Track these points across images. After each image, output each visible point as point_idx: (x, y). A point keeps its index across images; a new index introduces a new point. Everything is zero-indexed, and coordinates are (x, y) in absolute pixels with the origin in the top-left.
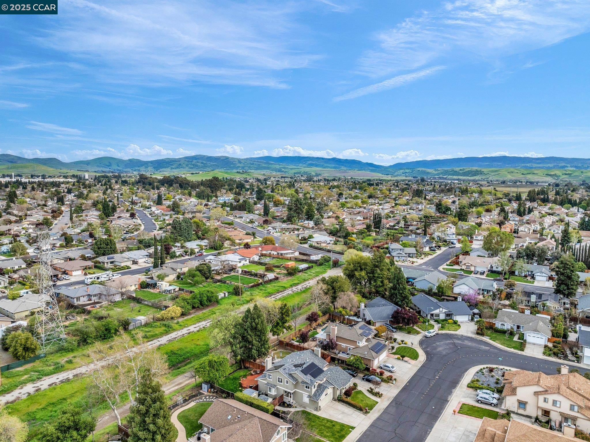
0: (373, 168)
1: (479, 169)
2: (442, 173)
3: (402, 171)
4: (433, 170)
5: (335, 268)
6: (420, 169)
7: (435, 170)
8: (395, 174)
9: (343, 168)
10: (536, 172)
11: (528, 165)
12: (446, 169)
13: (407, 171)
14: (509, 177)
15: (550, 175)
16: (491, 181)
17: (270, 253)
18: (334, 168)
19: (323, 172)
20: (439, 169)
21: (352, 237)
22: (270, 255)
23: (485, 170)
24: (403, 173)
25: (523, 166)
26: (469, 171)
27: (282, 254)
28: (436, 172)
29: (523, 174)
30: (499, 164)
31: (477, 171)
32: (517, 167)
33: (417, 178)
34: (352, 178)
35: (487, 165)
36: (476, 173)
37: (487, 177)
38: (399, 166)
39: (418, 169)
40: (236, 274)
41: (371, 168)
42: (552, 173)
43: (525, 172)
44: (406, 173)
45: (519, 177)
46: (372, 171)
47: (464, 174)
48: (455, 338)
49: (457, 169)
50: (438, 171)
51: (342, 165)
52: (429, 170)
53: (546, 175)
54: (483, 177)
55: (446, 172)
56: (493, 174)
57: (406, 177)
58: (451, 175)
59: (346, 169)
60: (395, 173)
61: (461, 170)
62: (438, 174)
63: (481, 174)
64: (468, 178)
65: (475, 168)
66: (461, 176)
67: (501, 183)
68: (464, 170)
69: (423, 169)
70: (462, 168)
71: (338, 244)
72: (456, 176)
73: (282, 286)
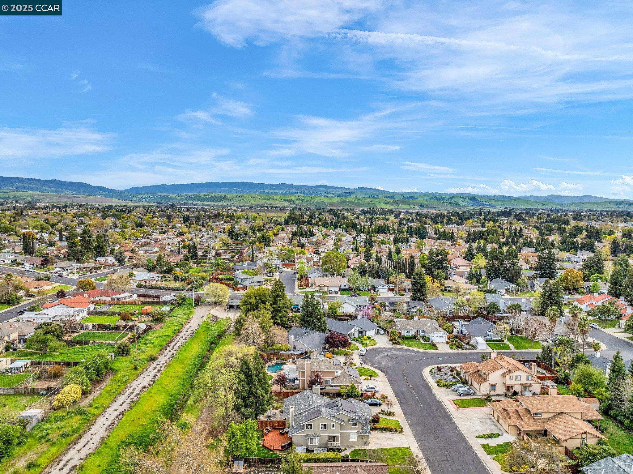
0: (106, 193)
1: (223, 194)
2: (186, 199)
3: (140, 196)
4: (175, 195)
5: (198, 307)
6: (162, 194)
7: (178, 195)
8: (134, 199)
9: (67, 192)
10: (275, 197)
11: (265, 191)
12: (189, 194)
13: (147, 196)
14: (253, 202)
15: (287, 200)
16: (240, 206)
17: (100, 300)
18: (55, 192)
19: (42, 197)
20: (182, 194)
21: (176, 271)
22: (104, 303)
23: (229, 196)
24: (143, 199)
25: (261, 192)
26: (213, 196)
27: (118, 299)
28: (180, 198)
29: (264, 199)
30: (239, 189)
31: (222, 197)
32: (256, 192)
33: (161, 203)
34: (87, 204)
35: (227, 190)
36: (221, 198)
37: (232, 202)
38: (136, 191)
39: (159, 194)
40: (86, 331)
41: (103, 193)
42: (289, 199)
43: (266, 198)
44: (146, 198)
45: (261, 202)
46: (105, 196)
47: (210, 199)
48: (384, 351)
49: (202, 194)
50: (182, 196)
51: (66, 189)
52: (171, 195)
53: (284, 200)
54: (229, 203)
55: (190, 198)
56: (237, 199)
57: (149, 202)
58: (196, 201)
59: (72, 194)
60: (132, 198)
61: (205, 195)
62: (182, 200)
63: (226, 199)
64: (213, 203)
65: (219, 194)
66: (207, 201)
67: (250, 208)
68: (208, 195)
69: (165, 194)
70: (205, 194)
71: (168, 280)
72: (201, 201)
73: (166, 336)
